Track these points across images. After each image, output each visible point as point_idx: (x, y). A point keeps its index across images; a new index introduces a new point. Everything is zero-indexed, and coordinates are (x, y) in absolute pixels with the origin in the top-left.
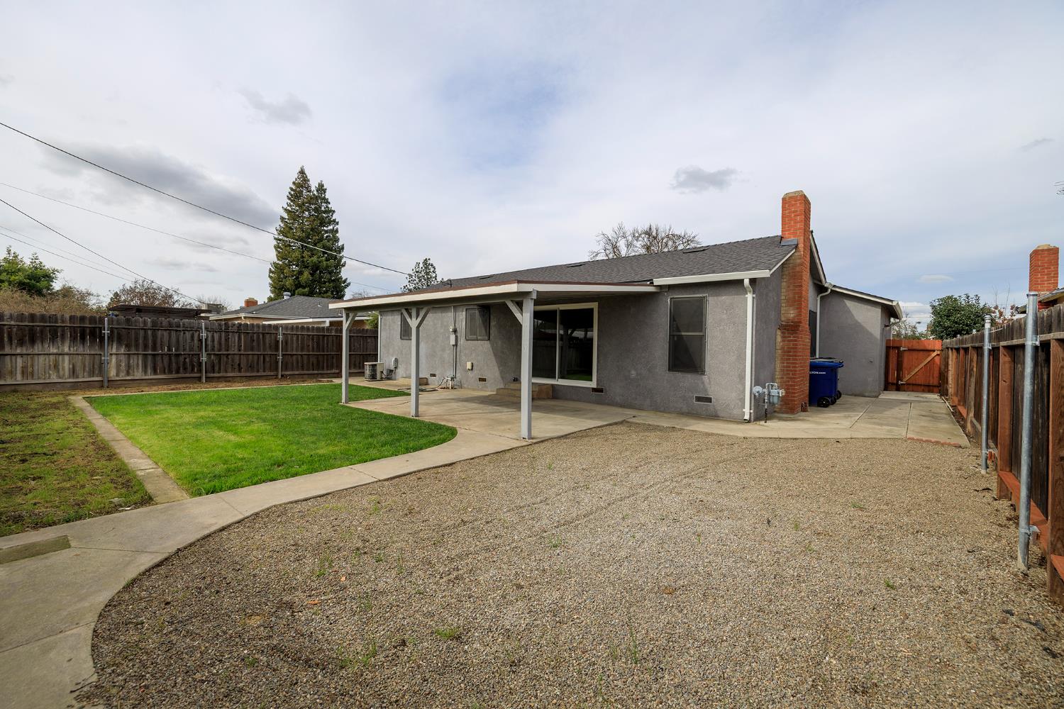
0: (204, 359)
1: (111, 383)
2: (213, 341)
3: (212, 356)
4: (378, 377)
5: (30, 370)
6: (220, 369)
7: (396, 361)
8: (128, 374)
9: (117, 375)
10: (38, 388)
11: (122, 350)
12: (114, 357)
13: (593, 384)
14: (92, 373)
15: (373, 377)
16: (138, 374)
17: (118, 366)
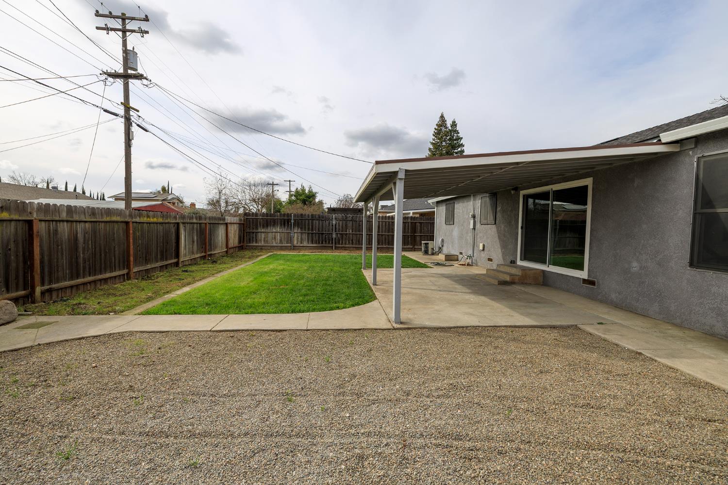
0: (334, 236)
1: (295, 247)
2: (339, 226)
3: (339, 235)
4: (430, 252)
5: (266, 239)
6: (342, 242)
7: (443, 241)
8: (301, 243)
9: (297, 243)
10: (269, 248)
11: (299, 231)
12: (296, 234)
13: (583, 274)
14: (287, 243)
15: (426, 252)
16: (305, 244)
17: (298, 239)
